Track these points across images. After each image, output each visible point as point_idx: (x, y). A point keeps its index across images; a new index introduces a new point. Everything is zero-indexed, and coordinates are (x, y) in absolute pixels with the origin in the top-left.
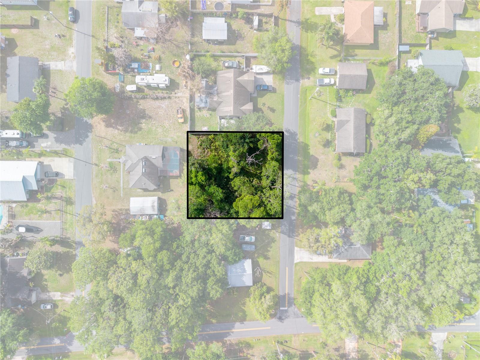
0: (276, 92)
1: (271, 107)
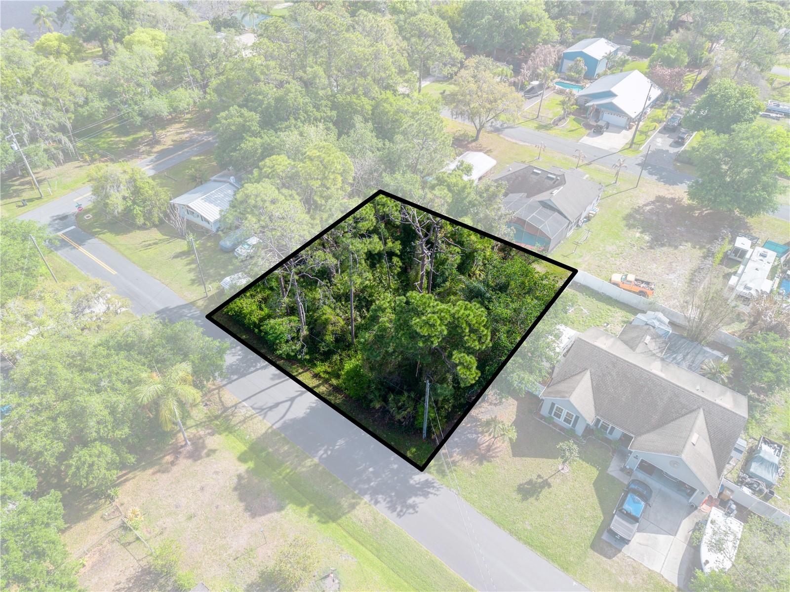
0: (593, 546)
1: (545, 491)
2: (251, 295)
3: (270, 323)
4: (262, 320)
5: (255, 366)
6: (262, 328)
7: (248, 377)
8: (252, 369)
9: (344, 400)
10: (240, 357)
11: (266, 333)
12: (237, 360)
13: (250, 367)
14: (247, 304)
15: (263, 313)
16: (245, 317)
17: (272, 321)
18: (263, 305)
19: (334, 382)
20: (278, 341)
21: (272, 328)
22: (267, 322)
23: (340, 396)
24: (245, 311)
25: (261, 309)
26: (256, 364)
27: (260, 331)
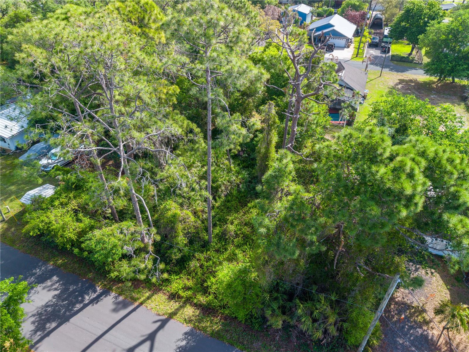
2: (62, 204)
3: (94, 236)
4: (82, 233)
5: (82, 301)
6: (83, 245)
7: (72, 320)
8: (78, 306)
9: (224, 325)
10: (57, 292)
11: (91, 252)
12: (53, 297)
13: (74, 305)
14: (56, 216)
15: (82, 225)
16: (55, 235)
17: (97, 233)
18: (81, 215)
19: (202, 299)
20: (110, 260)
21: (98, 242)
22: (90, 235)
23: (216, 320)
24: (55, 226)
25: (79, 220)
26: (83, 299)
27: (82, 250)
